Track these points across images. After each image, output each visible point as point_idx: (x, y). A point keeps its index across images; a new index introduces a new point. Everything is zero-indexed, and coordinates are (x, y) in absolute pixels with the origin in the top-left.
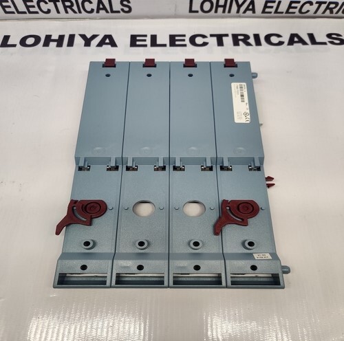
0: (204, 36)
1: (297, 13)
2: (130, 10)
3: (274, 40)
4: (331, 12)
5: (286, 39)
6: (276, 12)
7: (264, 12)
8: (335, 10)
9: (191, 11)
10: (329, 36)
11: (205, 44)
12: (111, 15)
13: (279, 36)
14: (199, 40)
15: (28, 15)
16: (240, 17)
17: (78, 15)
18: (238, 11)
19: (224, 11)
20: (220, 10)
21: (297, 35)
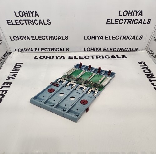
0: (88, 56)
1: (113, 51)
2: (68, 50)
3: (107, 57)
4: (122, 50)
5: (110, 57)
6: (107, 50)
7: (104, 50)
8: (123, 50)
9: (84, 50)
10: (122, 56)
11: (88, 58)
12: (63, 51)
13: (109, 56)
14: (87, 57)
15: (41, 52)
16: (98, 52)
17: (55, 52)
18: (97, 50)
19: (93, 51)
20: (92, 50)
21: (113, 56)
